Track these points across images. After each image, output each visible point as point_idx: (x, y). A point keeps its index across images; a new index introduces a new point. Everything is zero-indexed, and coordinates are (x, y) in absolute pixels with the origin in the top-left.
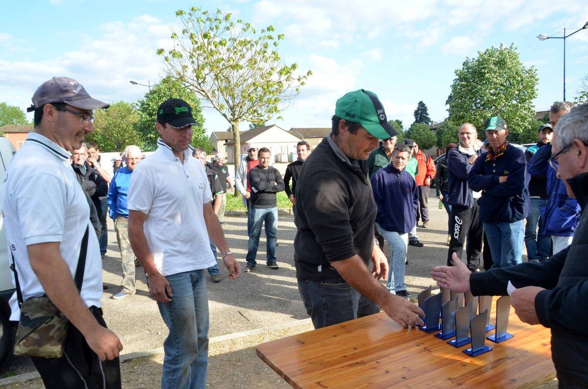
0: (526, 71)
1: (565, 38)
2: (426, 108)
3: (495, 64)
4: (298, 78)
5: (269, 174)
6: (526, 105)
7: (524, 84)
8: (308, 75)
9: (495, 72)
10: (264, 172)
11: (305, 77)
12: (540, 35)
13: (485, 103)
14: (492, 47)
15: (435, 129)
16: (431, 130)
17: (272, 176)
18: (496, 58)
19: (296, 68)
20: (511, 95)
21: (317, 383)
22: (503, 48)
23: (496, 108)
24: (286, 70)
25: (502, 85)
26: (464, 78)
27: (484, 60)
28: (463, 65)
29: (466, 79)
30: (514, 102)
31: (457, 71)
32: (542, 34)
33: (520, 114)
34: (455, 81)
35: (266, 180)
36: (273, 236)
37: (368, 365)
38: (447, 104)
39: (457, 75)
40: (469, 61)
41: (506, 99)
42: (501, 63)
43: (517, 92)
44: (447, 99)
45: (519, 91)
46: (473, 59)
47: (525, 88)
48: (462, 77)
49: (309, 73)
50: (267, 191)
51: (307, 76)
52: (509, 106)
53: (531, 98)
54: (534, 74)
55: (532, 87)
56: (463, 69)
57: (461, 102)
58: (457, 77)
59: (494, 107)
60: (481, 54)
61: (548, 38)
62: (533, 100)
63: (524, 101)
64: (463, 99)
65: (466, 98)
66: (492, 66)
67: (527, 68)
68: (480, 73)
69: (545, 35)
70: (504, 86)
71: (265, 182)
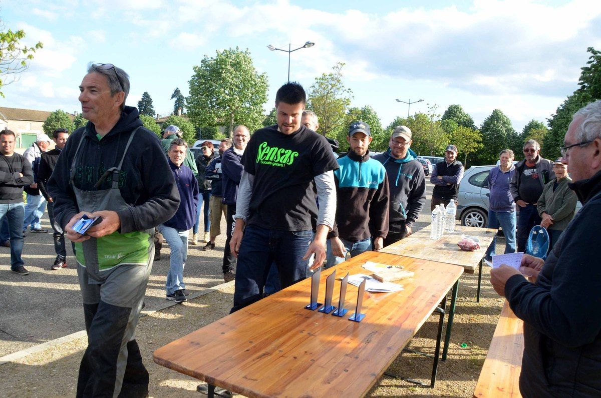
0: (259, 77)
1: (290, 52)
2: (151, 100)
3: (232, 66)
4: (24, 48)
5: (14, 163)
6: (258, 109)
7: (257, 89)
8: (37, 46)
9: (231, 73)
10: (7, 159)
11: (33, 49)
12: (270, 46)
13: (220, 102)
14: (230, 49)
15: (161, 123)
16: (157, 123)
17: (18, 166)
18: (233, 60)
19: (22, 37)
20: (246, 97)
21: (243, 377)
22: (240, 51)
23: (231, 108)
24: (11, 36)
25: (237, 86)
26: (202, 75)
27: (222, 60)
28: (202, 62)
29: (203, 76)
30: (248, 105)
31: (196, 68)
32: (272, 45)
33: (252, 116)
34: (193, 77)
35: (9, 171)
36: (18, 236)
37: (274, 354)
38: (172, 98)
39: (195, 71)
40: (207, 59)
41: (241, 100)
42: (237, 65)
43: (250, 95)
44: (173, 93)
45: (252, 94)
46: (212, 58)
47: (257, 92)
48: (200, 75)
49: (39, 45)
50: (9, 183)
51: (35, 48)
52: (242, 107)
53: (262, 103)
54: (265, 81)
55: (263, 92)
56: (202, 67)
57: (198, 98)
58: (196, 73)
59: (228, 107)
60: (220, 54)
61: (276, 49)
62: (264, 105)
63: (256, 104)
64: (199, 96)
65: (202, 95)
66: (229, 67)
67: (259, 74)
68: (218, 73)
69: (275, 47)
70: (239, 88)
71: (7, 172)
